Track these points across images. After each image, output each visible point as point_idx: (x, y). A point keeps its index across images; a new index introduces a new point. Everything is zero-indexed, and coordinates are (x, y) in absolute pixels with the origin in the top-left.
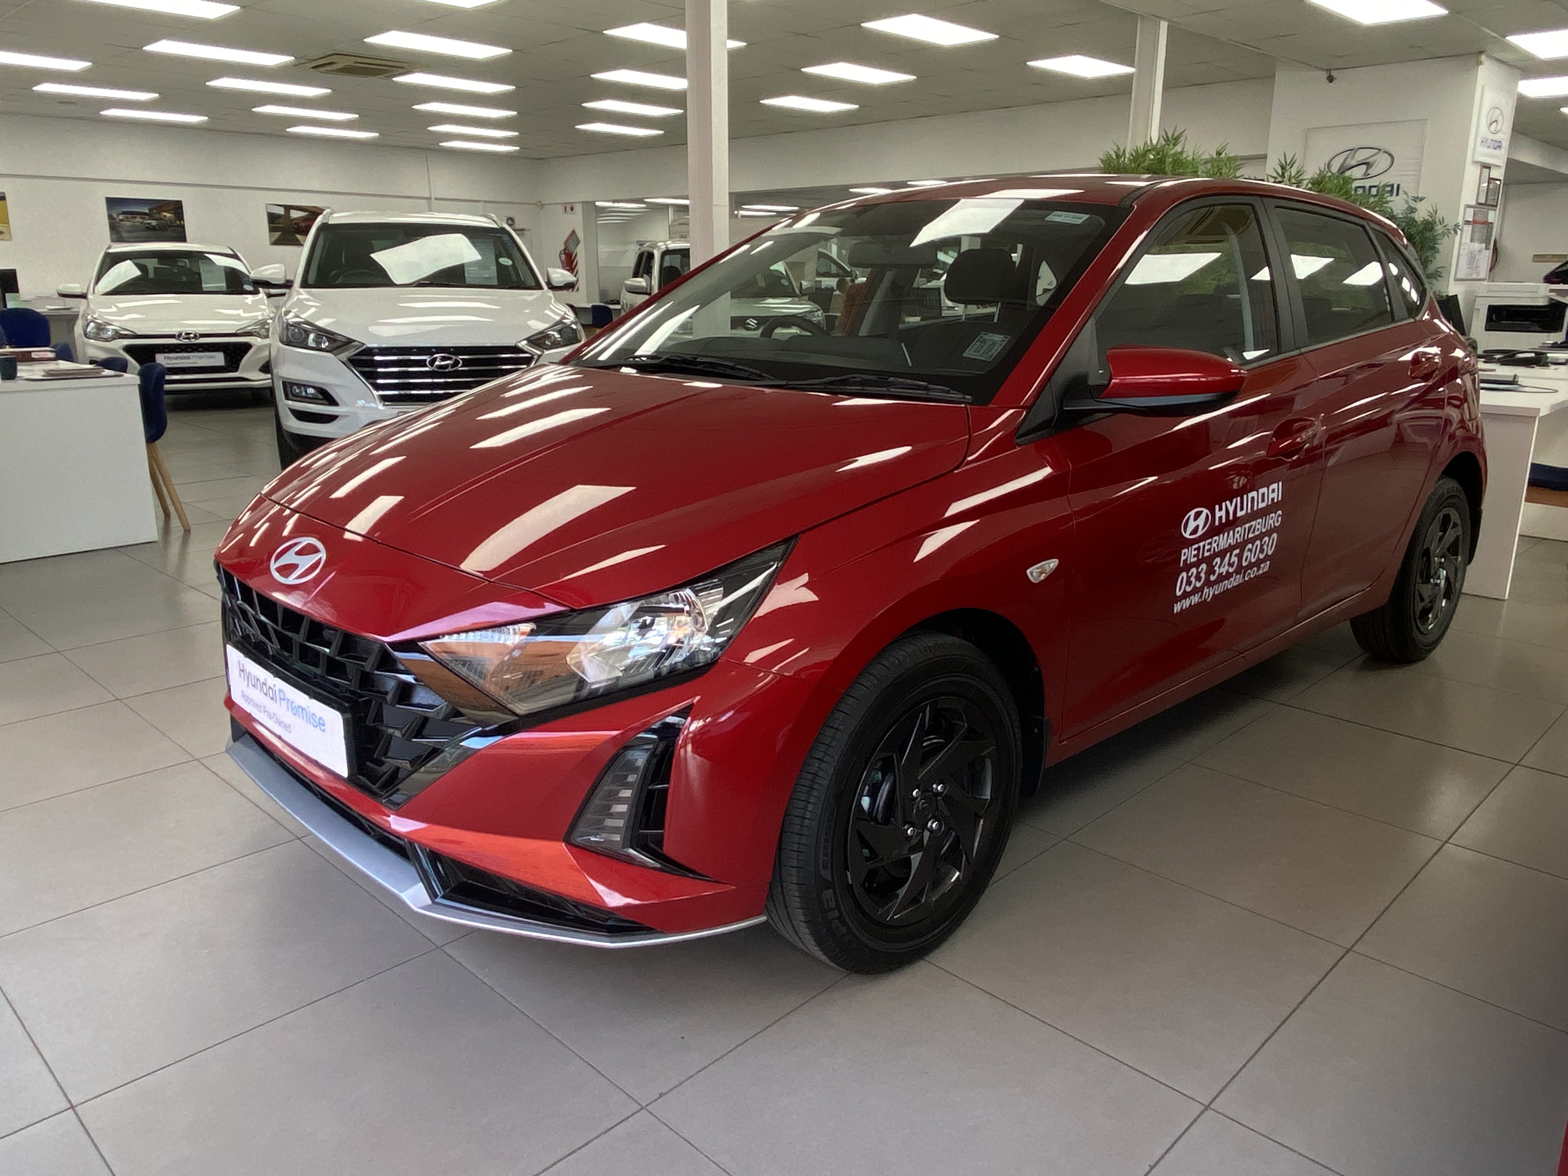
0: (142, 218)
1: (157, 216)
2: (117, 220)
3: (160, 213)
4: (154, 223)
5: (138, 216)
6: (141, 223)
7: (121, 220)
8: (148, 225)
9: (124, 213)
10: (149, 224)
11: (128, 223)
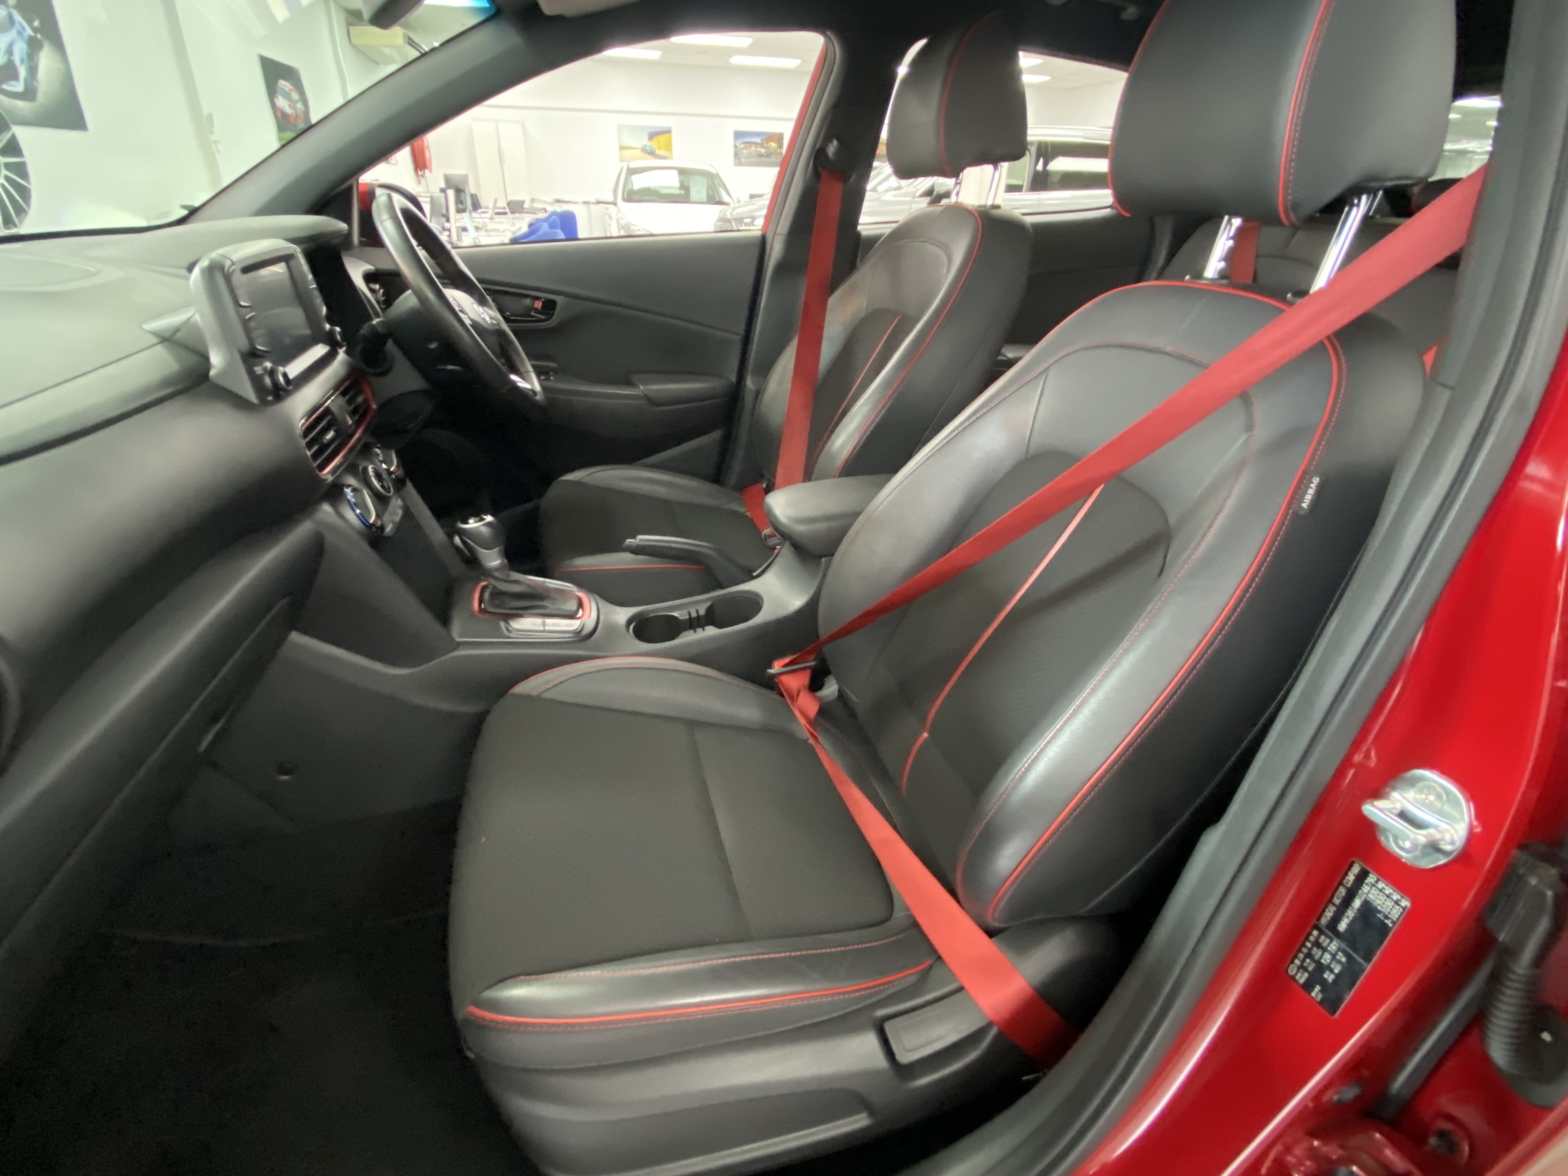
0: (756, 147)
1: (766, 145)
2: (739, 149)
3: (767, 143)
4: (763, 151)
5: (753, 146)
6: (755, 151)
7: (742, 149)
8: (759, 153)
9: (745, 143)
10: (760, 151)
11: (745, 151)
